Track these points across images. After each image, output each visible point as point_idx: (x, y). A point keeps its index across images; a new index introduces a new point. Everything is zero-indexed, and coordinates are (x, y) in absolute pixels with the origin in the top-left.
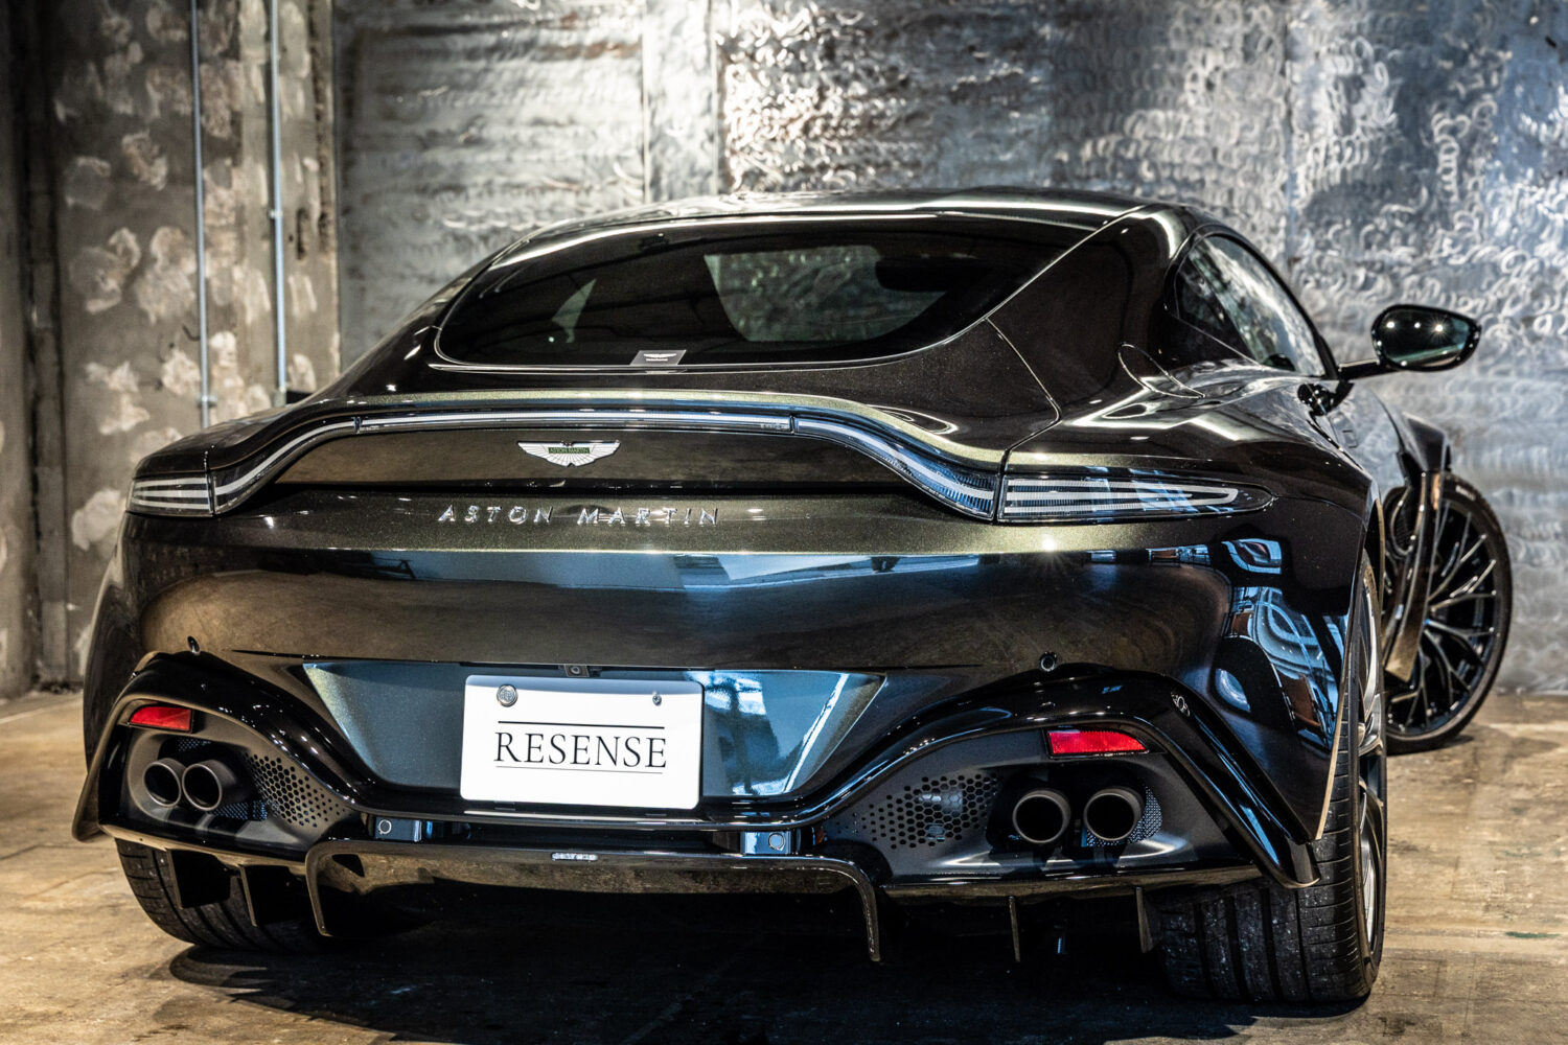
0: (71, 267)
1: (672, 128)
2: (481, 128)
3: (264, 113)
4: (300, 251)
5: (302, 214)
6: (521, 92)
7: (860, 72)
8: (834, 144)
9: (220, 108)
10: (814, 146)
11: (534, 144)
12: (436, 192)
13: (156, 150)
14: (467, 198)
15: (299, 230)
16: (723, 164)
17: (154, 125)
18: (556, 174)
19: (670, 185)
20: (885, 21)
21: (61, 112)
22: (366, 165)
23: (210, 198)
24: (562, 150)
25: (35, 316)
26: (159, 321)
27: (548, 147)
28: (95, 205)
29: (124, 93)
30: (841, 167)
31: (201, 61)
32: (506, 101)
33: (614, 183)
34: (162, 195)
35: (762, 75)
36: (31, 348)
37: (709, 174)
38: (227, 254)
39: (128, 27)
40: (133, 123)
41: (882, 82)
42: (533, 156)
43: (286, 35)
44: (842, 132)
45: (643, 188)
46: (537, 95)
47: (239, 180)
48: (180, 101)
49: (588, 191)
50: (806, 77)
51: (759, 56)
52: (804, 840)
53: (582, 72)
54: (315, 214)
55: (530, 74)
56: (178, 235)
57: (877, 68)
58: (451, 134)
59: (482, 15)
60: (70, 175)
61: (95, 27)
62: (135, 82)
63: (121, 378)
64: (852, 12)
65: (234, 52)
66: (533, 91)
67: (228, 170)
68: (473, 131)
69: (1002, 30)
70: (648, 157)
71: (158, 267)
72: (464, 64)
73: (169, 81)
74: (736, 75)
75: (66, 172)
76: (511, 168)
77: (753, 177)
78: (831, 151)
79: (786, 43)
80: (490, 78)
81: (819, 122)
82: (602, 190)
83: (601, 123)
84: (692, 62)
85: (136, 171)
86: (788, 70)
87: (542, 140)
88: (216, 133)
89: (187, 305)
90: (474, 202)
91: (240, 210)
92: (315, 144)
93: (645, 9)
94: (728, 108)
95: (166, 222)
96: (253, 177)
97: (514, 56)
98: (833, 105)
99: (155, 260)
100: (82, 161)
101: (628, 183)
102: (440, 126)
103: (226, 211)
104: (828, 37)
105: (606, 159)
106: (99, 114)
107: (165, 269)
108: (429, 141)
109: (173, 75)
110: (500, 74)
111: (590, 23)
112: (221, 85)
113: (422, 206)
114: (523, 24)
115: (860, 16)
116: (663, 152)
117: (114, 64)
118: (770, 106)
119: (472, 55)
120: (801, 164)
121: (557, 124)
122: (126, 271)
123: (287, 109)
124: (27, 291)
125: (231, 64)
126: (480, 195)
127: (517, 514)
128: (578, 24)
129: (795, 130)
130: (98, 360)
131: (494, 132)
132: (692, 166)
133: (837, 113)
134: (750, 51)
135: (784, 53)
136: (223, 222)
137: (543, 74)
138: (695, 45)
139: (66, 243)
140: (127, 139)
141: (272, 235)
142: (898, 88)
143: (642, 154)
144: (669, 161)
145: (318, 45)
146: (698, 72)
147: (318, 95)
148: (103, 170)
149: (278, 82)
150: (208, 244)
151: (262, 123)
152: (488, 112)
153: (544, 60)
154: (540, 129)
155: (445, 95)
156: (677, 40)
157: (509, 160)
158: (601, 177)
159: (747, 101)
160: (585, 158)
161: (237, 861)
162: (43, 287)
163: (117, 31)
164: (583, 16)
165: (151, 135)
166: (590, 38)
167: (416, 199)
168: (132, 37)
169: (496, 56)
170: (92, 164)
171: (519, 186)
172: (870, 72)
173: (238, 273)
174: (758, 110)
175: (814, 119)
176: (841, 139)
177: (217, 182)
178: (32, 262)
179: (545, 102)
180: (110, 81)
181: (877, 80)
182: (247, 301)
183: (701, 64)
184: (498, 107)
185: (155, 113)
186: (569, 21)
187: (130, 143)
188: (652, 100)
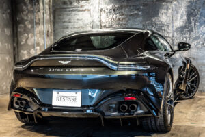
0: (19, 39)
1: (94, 20)
3: (43, 19)
4: (48, 36)
5: (48, 31)
7: (118, 13)
9: (37, 18)
10: (112, 22)
12: (65, 28)
15: (48, 33)
16: (101, 25)
18: (80, 26)
20: (121, 6)
21: (18, 19)
22: (56, 25)
23: (36, 30)
24: (81, 23)
25: (15, 45)
26: (30, 45)
28: (22, 30)
29: (25, 16)
30: (116, 25)
31: (35, 12)
33: (87, 27)
34: (30, 29)
35: (105, 13)
36: (14, 48)
37: (99, 26)
38: (38, 37)
40: (27, 20)
42: (77, 24)
43: (46, 9)
44: (116, 20)
45: (91, 28)
48: (32, 17)
49: (84, 28)
50: (111, 13)
51: (105, 11)
52: (95, 111)
53: (83, 13)
54: (50, 31)
57: (120, 12)
58: (67, 21)
59: (71, 6)
62: (27, 15)
63: (25, 52)
65: (39, 11)
66: (77, 15)
67: (38, 26)
68: (70, 21)
69: (136, 7)
72: (68, 12)
73: (31, 15)
75: (18, 26)
77: (105, 26)
78: (114, 23)
79: (108, 9)
80: (72, 14)
83: (85, 20)
85: (27, 26)
86: (109, 12)
87: (78, 22)
88: (37, 21)
89: (33, 43)
90: (70, 30)
91: (40, 31)
92: (50, 23)
93: (91, 5)
94: (101, 17)
95: (31, 33)
96: (41, 27)
97: (75, 11)
98: (114, 17)
99: (29, 37)
101: (89, 27)
102: (65, 20)
104: (114, 8)
105: (86, 24)
106: (22, 19)
107: (31, 38)
108: (64, 22)
112: (37, 15)
113: (63, 30)
114: (76, 7)
115: (118, 5)
116: (93, 23)
117: (25, 13)
118: (107, 17)
120: (111, 25)
121: (80, 20)
122: (26, 39)
123: (46, 18)
124: (14, 41)
125: (39, 13)
127: (59, 70)
129: (110, 20)
130: (23, 50)
131: (72, 21)
132: (97, 25)
136: (38, 32)
138: (97, 9)
139: (18, 35)
141: (44, 34)
142: (123, 15)
143: (90, 23)
145: (50, 10)
146: (98, 13)
147: (50, 16)
148: (23, 26)
149: (45, 15)
150: (36, 35)
152: (71, 18)
153: (78, 12)
154: (78, 20)
155: (66, 16)
156: (95, 9)
157: (74, 24)
159: (104, 16)
160: (83, 24)
161: (26, 113)
162: (16, 41)
163: (24, 9)
164: (83, 6)
165: (29, 22)
166: (84, 9)
168: (26, 9)
169: (72, 11)
170: (21, 25)
171: (75, 28)
173: (40, 39)
174: (105, 18)
175: (112, 19)
177: (37, 28)
178: (14, 38)
179: (79, 17)
181: (120, 14)
182: (41, 42)
184: (73, 18)
185: (29, 19)
186: (81, 7)
187: (26, 23)
188: (92, 16)
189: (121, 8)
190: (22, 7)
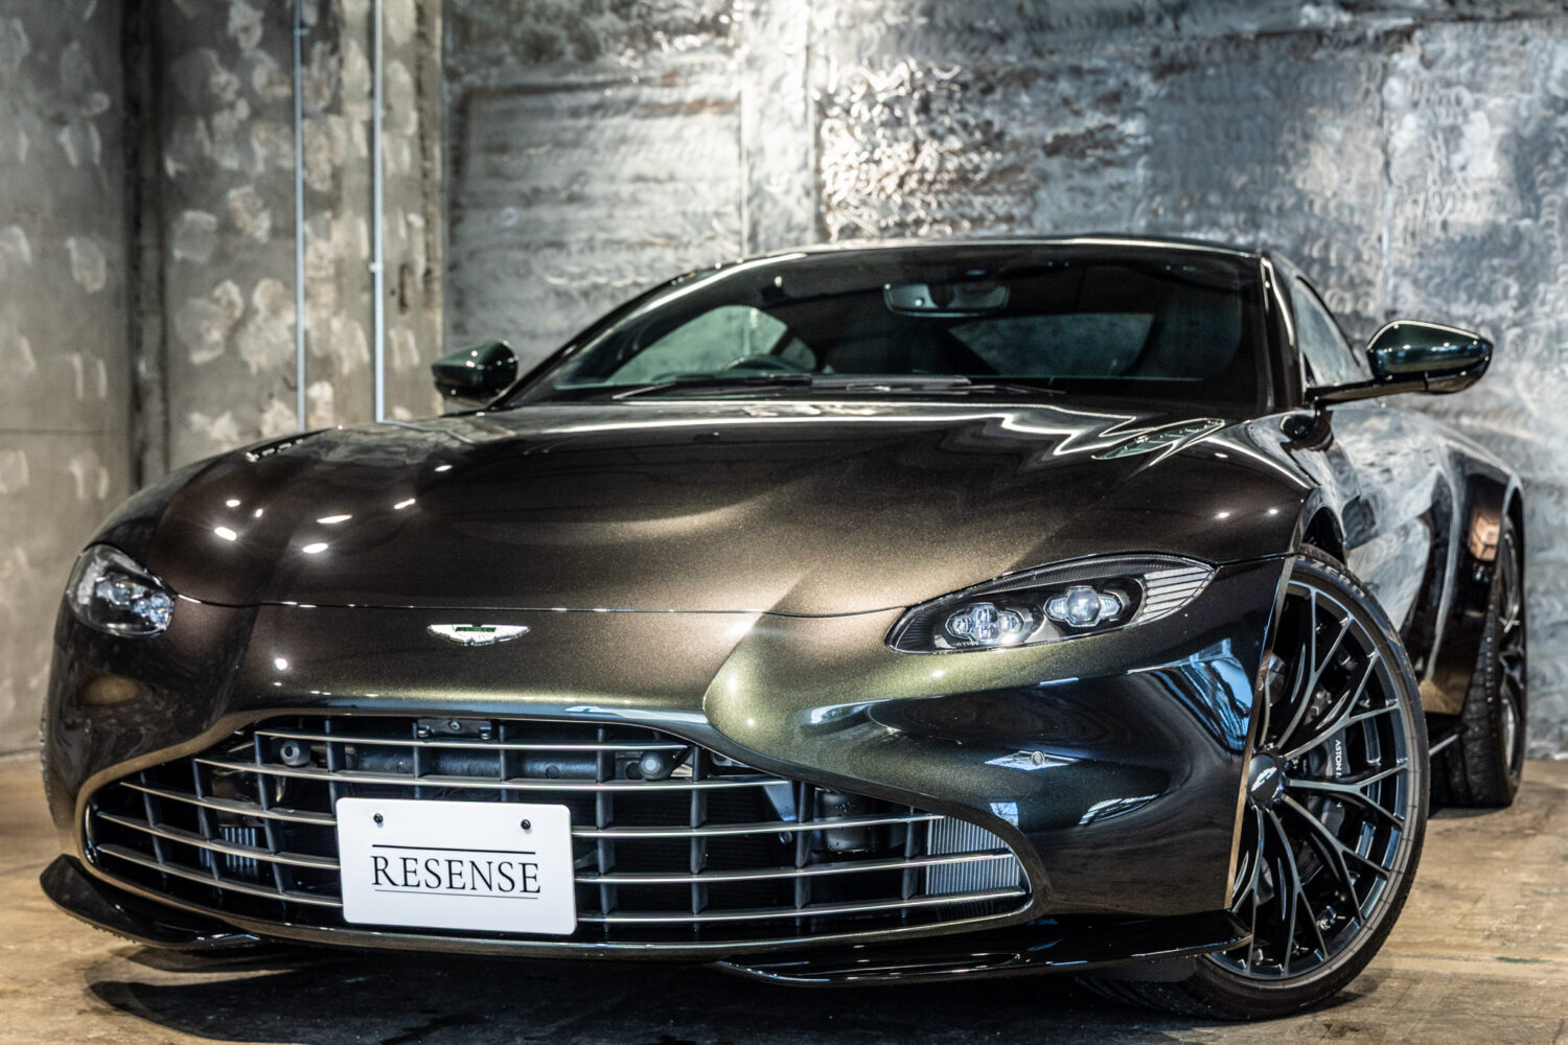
0: (178, 321)
1: (769, 183)
2: (585, 184)
3: (366, 167)
4: (403, 304)
5: (405, 268)
6: (623, 149)
7: (957, 127)
8: (930, 198)
9: (322, 162)
10: (911, 200)
11: (635, 201)
12: (539, 248)
13: (260, 203)
14: (569, 254)
15: (402, 285)
16: (819, 219)
17: (259, 179)
18: (656, 229)
19: (768, 239)
20: (980, 76)
21: (171, 167)
22: (472, 222)
23: (310, 250)
24: (662, 205)
25: (142, 367)
26: (260, 372)
27: (649, 203)
28: (201, 257)
29: (230, 148)
30: (935, 221)
31: (304, 115)
32: (608, 158)
33: (712, 238)
34: (265, 248)
35: (858, 131)
36: (137, 398)
37: (804, 229)
38: (326, 306)
39: (236, 83)
40: (238, 177)
41: (978, 135)
42: (634, 213)
43: (393, 91)
44: (938, 187)
45: (740, 244)
46: (638, 151)
47: (339, 233)
48: (284, 156)
49: (687, 246)
50: (902, 131)
51: (854, 111)
53: (682, 128)
54: (420, 270)
55: (631, 131)
56: (280, 287)
57: (972, 122)
58: (554, 191)
59: (586, 73)
60: (178, 230)
61: (204, 84)
62: (241, 137)
63: (224, 429)
64: (948, 65)
65: (335, 107)
66: (634, 148)
67: (328, 224)
68: (576, 188)
69: (1097, 83)
70: (746, 212)
71: (260, 318)
72: (568, 122)
73: (273, 137)
74: (831, 130)
75: (175, 226)
76: (612, 224)
77: (850, 231)
78: (925, 204)
79: (881, 98)
80: (593, 135)
81: (915, 177)
82: (700, 246)
83: (700, 179)
84: (790, 119)
85: (240, 224)
86: (883, 124)
87: (643, 196)
88: (318, 186)
89: (287, 356)
90: (575, 257)
91: (339, 263)
92: (421, 201)
93: (744, 66)
94: (825, 162)
95: (269, 274)
96: (353, 231)
97: (618, 113)
98: (928, 159)
99: (256, 312)
100: (190, 215)
101: (725, 238)
102: (543, 184)
103: (325, 263)
104: (923, 92)
105: (704, 215)
106: (206, 169)
107: (266, 320)
108: (534, 198)
109: (277, 130)
110: (602, 131)
111: (693, 79)
112: (322, 140)
113: (526, 263)
114: (626, 82)
115: (956, 69)
116: (760, 207)
117: (223, 121)
118: (867, 161)
119: (575, 113)
120: (896, 218)
121: (657, 181)
122: (230, 323)
123: (391, 166)
124: (135, 343)
125: (333, 119)
126: (581, 251)
128: (680, 80)
129: (891, 184)
130: (202, 411)
131: (597, 188)
132: (789, 221)
133: (933, 168)
134: (846, 105)
135: (878, 109)
136: (322, 274)
137: (643, 132)
138: (795, 100)
139: (172, 295)
140: (233, 194)
141: (372, 287)
142: (993, 139)
143: (739, 208)
144: (767, 216)
145: (426, 104)
146: (796, 129)
147: (424, 152)
148: (209, 223)
149: (381, 139)
150: (307, 296)
151: (364, 178)
152: (591, 169)
153: (645, 117)
154: (640, 185)
155: (548, 153)
156: (776, 96)
157: (611, 216)
158: (700, 232)
159: (844, 156)
160: (684, 214)
162: (150, 340)
163: (224, 88)
164: (684, 73)
165: (256, 189)
166: (691, 94)
167: (518, 255)
168: (240, 94)
169: (599, 113)
170: (198, 218)
171: (619, 242)
172: (965, 125)
173: (336, 324)
174: (855, 164)
175: (908, 173)
176: (937, 193)
177: (318, 235)
178: (141, 314)
179: (646, 159)
180: (218, 137)
181: (971, 134)
182: (344, 351)
183: (798, 119)
184: (600, 164)
185: (260, 167)
186: (670, 79)
187: (236, 197)
188: (750, 156)
189: (984, 85)
190: (206, 76)
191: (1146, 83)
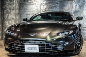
4: (17, 15)
5: (17, 13)
7: (48, 5)
9: (13, 7)
12: (25, 12)
13: (9, 10)
21: (4, 7)
22: (21, 11)
24: (32, 10)
25: (2, 19)
26: (9, 19)
28: (6, 13)
30: (47, 10)
34: (9, 12)
36: (2, 21)
37: (40, 11)
38: (13, 15)
40: (8, 8)
42: (30, 10)
43: (16, 3)
45: (36, 12)
47: (14, 11)
49: (33, 12)
53: (33, 5)
56: (10, 14)
58: (26, 9)
59: (27, 2)
63: (7, 22)
65: (13, 4)
69: (56, 3)
72: (26, 5)
74: (41, 5)
75: (4, 11)
77: (42, 11)
83: (34, 8)
88: (13, 9)
89: (11, 18)
92: (18, 9)
93: (36, 2)
94: (41, 7)
97: (29, 4)
98: (47, 7)
99: (9, 16)
103: (13, 13)
104: (47, 3)
105: (34, 10)
106: (6, 8)
108: (24, 9)
109: (10, 5)
117: (7, 5)
120: (45, 10)
122: (7, 16)
124: (2, 17)
126: (27, 12)
129: (45, 8)
131: (28, 9)
135: (44, 4)
138: (39, 4)
139: (4, 15)
142: (50, 6)
143: (36, 10)
144: (38, 10)
145: (18, 4)
147: (18, 7)
148: (6, 11)
149: (16, 6)
151: (15, 8)
152: (28, 7)
153: (31, 5)
154: (30, 8)
155: (25, 7)
166: (33, 3)
171: (29, 12)
174: (43, 7)
182: (14, 18)
185: (9, 7)
186: (32, 2)
188: (37, 7)
189: (50, 3)
190: (6, 2)
191: (59, 3)
